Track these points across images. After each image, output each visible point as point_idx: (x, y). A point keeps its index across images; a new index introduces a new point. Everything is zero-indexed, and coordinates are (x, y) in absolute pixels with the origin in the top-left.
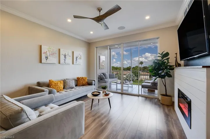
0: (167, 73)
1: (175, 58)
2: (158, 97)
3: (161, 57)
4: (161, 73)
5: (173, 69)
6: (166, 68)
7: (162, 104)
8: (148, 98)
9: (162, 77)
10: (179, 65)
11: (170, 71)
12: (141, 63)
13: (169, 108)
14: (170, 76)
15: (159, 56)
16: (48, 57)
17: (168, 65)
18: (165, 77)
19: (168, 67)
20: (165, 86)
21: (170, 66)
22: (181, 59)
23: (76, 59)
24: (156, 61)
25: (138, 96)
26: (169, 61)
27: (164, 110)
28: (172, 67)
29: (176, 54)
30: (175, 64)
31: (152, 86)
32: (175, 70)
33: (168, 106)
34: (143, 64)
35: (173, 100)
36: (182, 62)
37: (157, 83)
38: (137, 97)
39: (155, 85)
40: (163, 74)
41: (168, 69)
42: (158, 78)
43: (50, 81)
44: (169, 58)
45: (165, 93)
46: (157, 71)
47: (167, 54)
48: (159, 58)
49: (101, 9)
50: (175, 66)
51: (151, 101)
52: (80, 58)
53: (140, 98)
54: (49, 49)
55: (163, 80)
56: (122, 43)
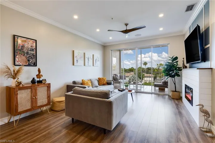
0: (176, 73)
1: (183, 62)
2: (168, 94)
3: (171, 61)
4: (172, 74)
5: (181, 70)
6: (176, 69)
7: (172, 98)
8: (160, 95)
9: (173, 76)
10: (186, 67)
11: (179, 71)
12: (145, 64)
13: (178, 101)
14: (179, 76)
15: (170, 60)
16: (78, 60)
17: (177, 67)
18: (175, 76)
19: (177, 69)
20: (175, 84)
21: (179, 68)
22: (187, 63)
23: (96, 61)
24: (167, 64)
25: (152, 93)
26: (178, 64)
27: (175, 102)
28: (180, 69)
29: (184, 58)
30: (182, 66)
31: (164, 85)
32: (182, 71)
33: (177, 99)
34: (147, 65)
35: (181, 95)
36: (188, 65)
37: (168, 82)
38: (150, 95)
39: (165, 84)
40: (173, 74)
41: (177, 70)
42: (169, 77)
43: (82, 80)
44: (178, 61)
45: (174, 90)
46: (168, 72)
47: (176, 58)
48: (170, 61)
49: (128, 24)
50: (182, 68)
51: (163, 97)
52: (98, 61)
53: (153, 95)
54: (79, 53)
55: (173, 79)
56: (136, 47)
